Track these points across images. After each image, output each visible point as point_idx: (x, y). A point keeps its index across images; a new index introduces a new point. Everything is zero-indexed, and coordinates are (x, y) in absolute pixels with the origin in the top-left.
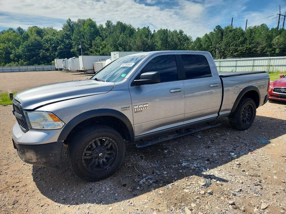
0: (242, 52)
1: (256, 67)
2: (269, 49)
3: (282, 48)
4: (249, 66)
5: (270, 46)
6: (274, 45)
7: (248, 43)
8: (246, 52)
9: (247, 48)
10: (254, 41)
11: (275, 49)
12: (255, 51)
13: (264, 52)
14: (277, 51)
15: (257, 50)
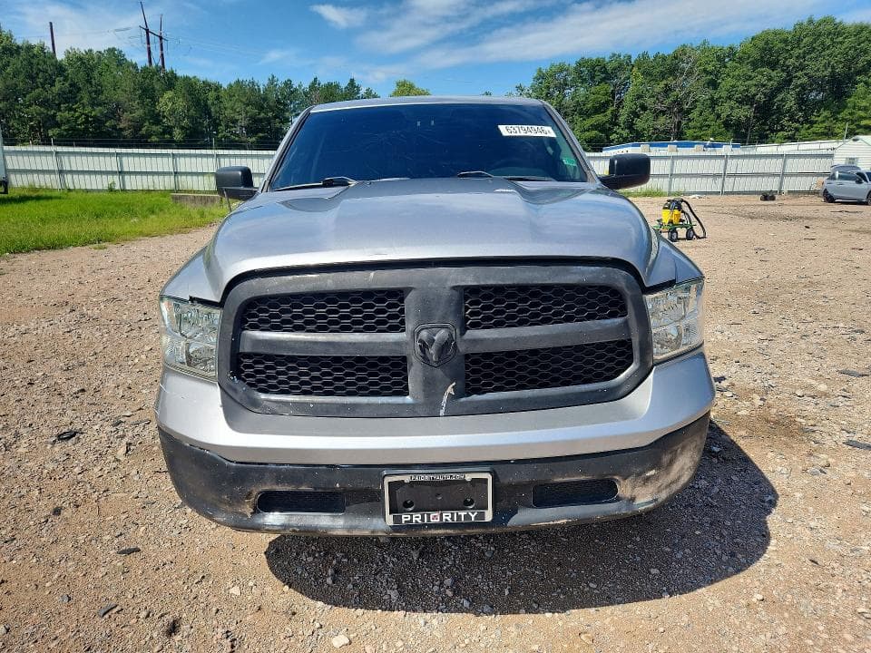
0: (72, 129)
1: (184, 177)
2: (154, 128)
3: (187, 129)
4: (164, 174)
5: (156, 118)
6: (164, 117)
7: (85, 101)
8: (86, 128)
9: (87, 116)
10: (104, 98)
11: (169, 130)
12: (114, 127)
13: (143, 136)
14: (178, 135)
15: (122, 126)
